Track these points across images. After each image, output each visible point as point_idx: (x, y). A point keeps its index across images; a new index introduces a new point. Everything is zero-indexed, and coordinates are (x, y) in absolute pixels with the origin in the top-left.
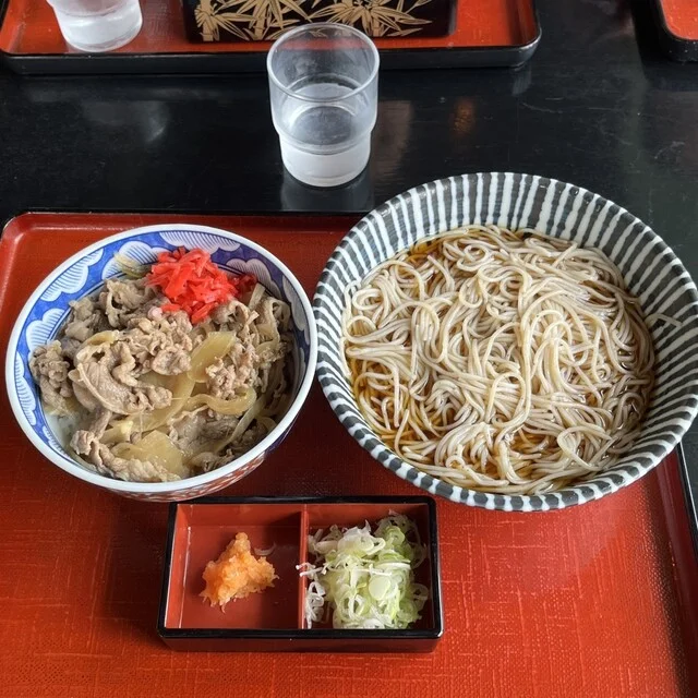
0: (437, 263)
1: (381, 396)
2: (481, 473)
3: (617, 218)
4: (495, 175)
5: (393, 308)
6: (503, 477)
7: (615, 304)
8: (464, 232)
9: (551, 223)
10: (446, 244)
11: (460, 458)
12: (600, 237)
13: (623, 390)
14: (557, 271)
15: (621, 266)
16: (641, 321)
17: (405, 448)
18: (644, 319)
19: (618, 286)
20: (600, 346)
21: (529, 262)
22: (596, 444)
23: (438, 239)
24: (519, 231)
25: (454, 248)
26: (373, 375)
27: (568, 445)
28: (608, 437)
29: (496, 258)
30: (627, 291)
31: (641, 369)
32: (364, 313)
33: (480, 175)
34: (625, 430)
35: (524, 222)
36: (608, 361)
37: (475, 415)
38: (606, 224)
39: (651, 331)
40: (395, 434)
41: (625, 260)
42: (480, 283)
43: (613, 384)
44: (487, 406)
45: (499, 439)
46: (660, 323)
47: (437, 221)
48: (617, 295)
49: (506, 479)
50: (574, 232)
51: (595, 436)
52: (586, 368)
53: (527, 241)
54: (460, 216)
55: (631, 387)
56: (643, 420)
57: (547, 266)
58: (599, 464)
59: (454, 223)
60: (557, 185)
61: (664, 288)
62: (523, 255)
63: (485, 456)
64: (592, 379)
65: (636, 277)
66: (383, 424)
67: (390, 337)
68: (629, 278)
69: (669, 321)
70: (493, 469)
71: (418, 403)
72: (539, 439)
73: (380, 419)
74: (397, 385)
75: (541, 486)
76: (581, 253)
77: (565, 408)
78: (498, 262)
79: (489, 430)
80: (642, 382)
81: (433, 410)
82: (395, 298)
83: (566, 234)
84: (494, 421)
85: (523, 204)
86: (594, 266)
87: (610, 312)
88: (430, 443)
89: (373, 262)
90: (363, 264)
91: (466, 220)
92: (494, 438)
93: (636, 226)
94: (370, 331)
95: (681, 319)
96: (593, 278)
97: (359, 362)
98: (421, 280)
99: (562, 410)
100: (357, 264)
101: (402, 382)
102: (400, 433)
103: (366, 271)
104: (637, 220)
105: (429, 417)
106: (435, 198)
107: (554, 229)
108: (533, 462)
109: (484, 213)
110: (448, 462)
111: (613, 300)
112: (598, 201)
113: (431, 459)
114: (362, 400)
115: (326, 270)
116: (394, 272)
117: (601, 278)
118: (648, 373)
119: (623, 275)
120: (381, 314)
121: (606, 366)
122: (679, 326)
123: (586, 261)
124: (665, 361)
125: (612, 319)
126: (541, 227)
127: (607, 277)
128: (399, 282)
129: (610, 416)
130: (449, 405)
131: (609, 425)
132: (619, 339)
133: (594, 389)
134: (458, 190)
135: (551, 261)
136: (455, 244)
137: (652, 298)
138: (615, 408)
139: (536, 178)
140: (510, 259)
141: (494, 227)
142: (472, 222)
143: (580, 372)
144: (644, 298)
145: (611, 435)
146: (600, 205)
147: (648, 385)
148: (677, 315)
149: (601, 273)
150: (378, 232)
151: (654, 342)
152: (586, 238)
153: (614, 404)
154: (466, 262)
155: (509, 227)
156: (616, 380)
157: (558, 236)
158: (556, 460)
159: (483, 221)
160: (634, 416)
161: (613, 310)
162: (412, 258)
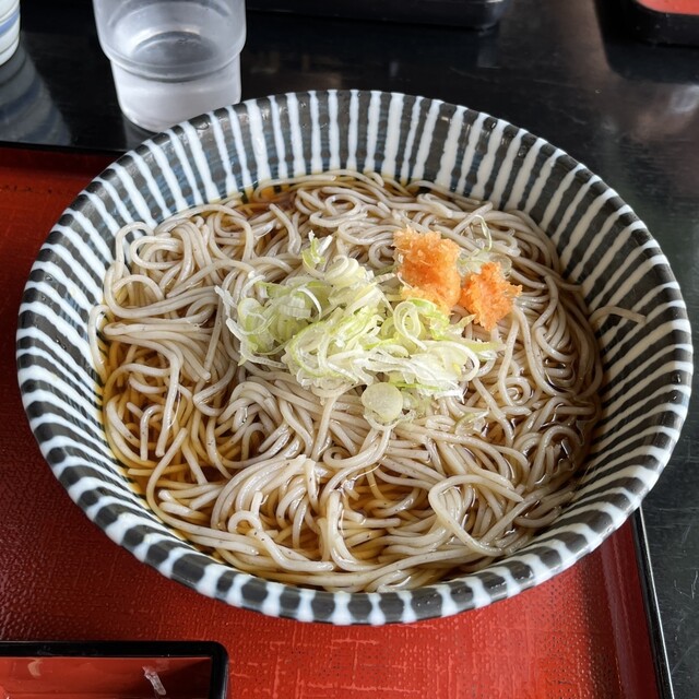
0: (283, 216)
1: (145, 403)
2: (290, 547)
3: (551, 162)
4: (376, 95)
5: (196, 269)
6: (325, 556)
7: (545, 292)
8: (330, 178)
9: (456, 173)
10: (302, 193)
11: (254, 517)
12: (526, 194)
13: (549, 420)
14: (461, 238)
15: (556, 237)
16: (583, 320)
17: (164, 494)
18: (588, 317)
19: (552, 267)
20: (516, 350)
21: (420, 223)
22: (496, 507)
23: (291, 185)
24: (411, 185)
25: (313, 198)
26: (141, 368)
27: (448, 508)
28: (520, 499)
29: (371, 214)
30: (565, 275)
31: (581, 392)
32: (149, 273)
33: (355, 92)
34: (548, 489)
35: (419, 171)
36: (527, 374)
37: (296, 446)
38: (535, 173)
39: (599, 334)
40: (153, 468)
41: (562, 227)
42: (339, 243)
43: (533, 410)
44: (317, 431)
45: (329, 488)
46: (613, 320)
47: (290, 158)
48: (548, 279)
49: (331, 560)
50: (490, 187)
51: (495, 495)
52: (488, 382)
53: (420, 197)
54: (326, 154)
55: (562, 419)
56: (579, 473)
57: (447, 231)
58: (499, 543)
59: (317, 164)
60: (465, 113)
61: (618, 267)
62: (412, 213)
63: (301, 515)
64: (498, 400)
65: (578, 254)
66: (136, 451)
67: (182, 312)
68: (567, 254)
69: (626, 316)
70: (311, 542)
71: (205, 419)
72: (400, 492)
73: (134, 441)
74: (174, 386)
75: (392, 577)
76: (498, 216)
77: (449, 443)
78: (373, 220)
79: (315, 472)
80: (581, 411)
81: (229, 433)
82: (203, 255)
83: (479, 190)
84: (327, 458)
85: (417, 141)
86: (516, 237)
87: (535, 301)
88: (210, 486)
89: (181, 204)
90: (161, 202)
91: (335, 161)
92: (322, 486)
93: (579, 174)
94: (153, 301)
95: (645, 311)
96: (514, 251)
97: (125, 347)
98: (252, 234)
99: (443, 447)
100: (149, 198)
101: (186, 381)
102: (161, 468)
103: (166, 213)
104: (581, 166)
105: (218, 444)
106: (285, 118)
107: (462, 183)
108: (385, 532)
109: (362, 153)
110: (232, 524)
111: (543, 286)
112: (524, 137)
113: (206, 516)
114: (111, 408)
115: (84, 192)
116: (215, 222)
117: (526, 254)
118: (590, 398)
119: (559, 251)
120: (176, 277)
121: (524, 382)
122: (641, 322)
123: (504, 229)
124: (618, 379)
125: (538, 312)
126: (443, 179)
127: (536, 254)
128: (217, 236)
129: (525, 462)
130: (256, 426)
131: (520, 478)
132: (547, 342)
133: (500, 416)
134: (320, 110)
135: (452, 224)
136: (315, 193)
137: (601, 283)
138: (532, 451)
139: (437, 104)
140: (391, 216)
141: (376, 176)
142: (343, 166)
143: (480, 387)
144: (589, 284)
145: (524, 494)
146: (527, 144)
147: (590, 417)
148: (639, 306)
149: (526, 247)
150: (189, 154)
151: (603, 352)
152: (506, 196)
153: (532, 443)
154: (325, 215)
155: (398, 177)
156: (539, 405)
157: (467, 193)
158: (423, 532)
159: (360, 168)
160: (566, 465)
161: (541, 299)
162: (247, 207)
